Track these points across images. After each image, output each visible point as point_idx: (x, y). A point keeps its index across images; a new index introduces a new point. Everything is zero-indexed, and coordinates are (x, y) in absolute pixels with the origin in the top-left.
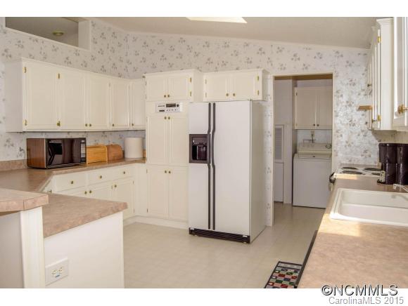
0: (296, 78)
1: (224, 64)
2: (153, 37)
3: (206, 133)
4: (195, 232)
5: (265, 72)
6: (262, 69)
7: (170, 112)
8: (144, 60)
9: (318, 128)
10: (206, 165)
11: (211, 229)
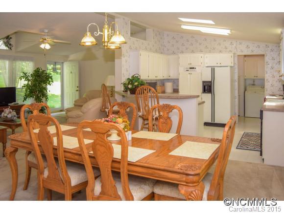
0: (245, 56)
1: (214, 49)
2: (178, 35)
3: (211, 80)
4: (206, 124)
5: (234, 54)
6: (233, 52)
7: (191, 71)
8: (173, 45)
9: (257, 78)
10: (210, 94)
11: (213, 122)
